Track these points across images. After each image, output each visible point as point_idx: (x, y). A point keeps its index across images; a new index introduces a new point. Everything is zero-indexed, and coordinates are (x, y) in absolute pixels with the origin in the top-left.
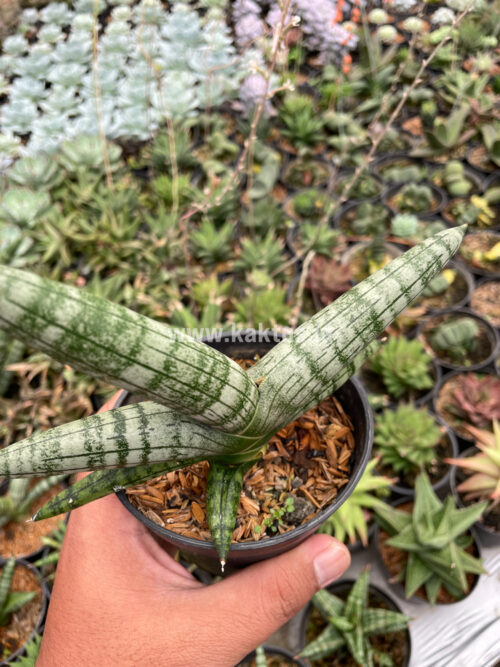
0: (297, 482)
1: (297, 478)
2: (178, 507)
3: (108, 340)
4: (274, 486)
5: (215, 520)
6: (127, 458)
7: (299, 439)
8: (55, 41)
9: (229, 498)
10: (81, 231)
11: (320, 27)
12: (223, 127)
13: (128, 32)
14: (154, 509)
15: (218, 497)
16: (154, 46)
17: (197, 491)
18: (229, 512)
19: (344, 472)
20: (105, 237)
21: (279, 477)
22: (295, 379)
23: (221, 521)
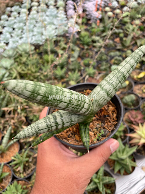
1: (102, 124)
2: (71, 137)
4: (96, 127)
5: (84, 140)
6: (58, 127)
8: (16, 16)
9: (87, 133)
10: (23, 70)
11: (91, 12)
12: (63, 41)
13: (36, 14)
14: (65, 139)
15: (83, 133)
16: (44, 18)
18: (87, 137)
19: (116, 120)
20: (30, 72)
21: (97, 124)
23: (86, 140)
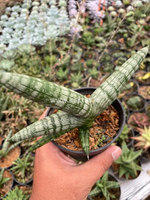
0: (104, 131)
1: (104, 130)
2: (70, 143)
3: (51, 94)
4: (97, 133)
5: (84, 145)
6: (56, 130)
7: (102, 118)
8: (16, 17)
9: (87, 138)
10: (24, 72)
11: (94, 12)
12: (65, 41)
13: (37, 14)
14: (63, 144)
15: (83, 138)
16: (45, 18)
17: (75, 137)
18: (87, 142)
19: (118, 126)
20: (31, 74)
21: (98, 130)
22: (103, 100)
23: (86, 145)
